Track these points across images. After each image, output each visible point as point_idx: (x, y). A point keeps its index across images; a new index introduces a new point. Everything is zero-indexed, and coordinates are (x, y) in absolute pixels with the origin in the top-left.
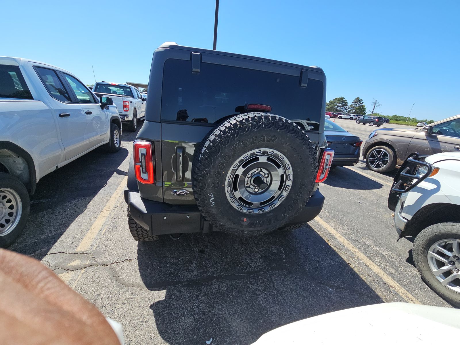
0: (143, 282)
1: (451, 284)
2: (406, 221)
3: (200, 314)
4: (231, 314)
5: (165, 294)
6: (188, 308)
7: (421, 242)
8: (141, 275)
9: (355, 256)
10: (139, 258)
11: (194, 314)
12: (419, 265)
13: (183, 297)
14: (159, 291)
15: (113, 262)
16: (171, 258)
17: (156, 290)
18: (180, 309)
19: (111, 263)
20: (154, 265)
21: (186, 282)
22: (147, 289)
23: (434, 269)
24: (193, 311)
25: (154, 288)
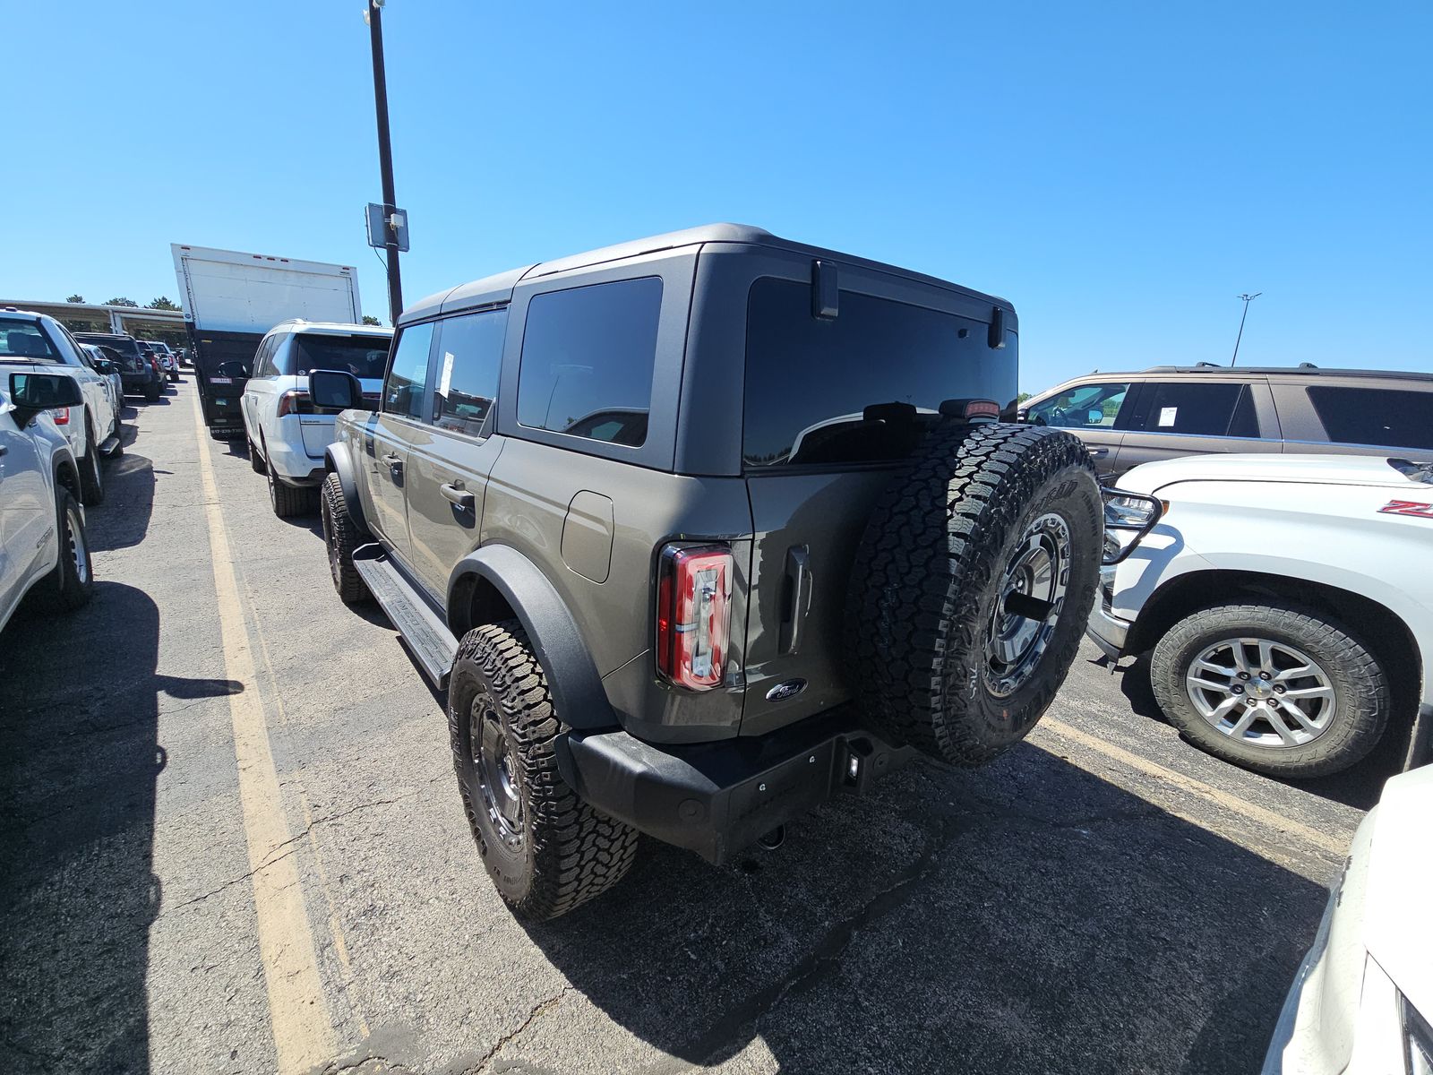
0: (665, 1054)
1: (1249, 733)
2: (1127, 625)
3: (908, 1050)
4: (970, 1003)
5: (767, 1050)
6: (865, 1052)
7: (1169, 663)
8: (637, 1035)
9: (1058, 735)
10: (575, 978)
11: (894, 1059)
12: (1176, 712)
13: (823, 1029)
14: (740, 1050)
15: (496, 1043)
16: (682, 928)
17: (729, 1055)
18: (848, 1067)
19: (489, 1052)
20: (649, 978)
21: (789, 978)
22: (697, 1067)
23: (1208, 712)
24: (885, 1054)
25: (718, 1052)
